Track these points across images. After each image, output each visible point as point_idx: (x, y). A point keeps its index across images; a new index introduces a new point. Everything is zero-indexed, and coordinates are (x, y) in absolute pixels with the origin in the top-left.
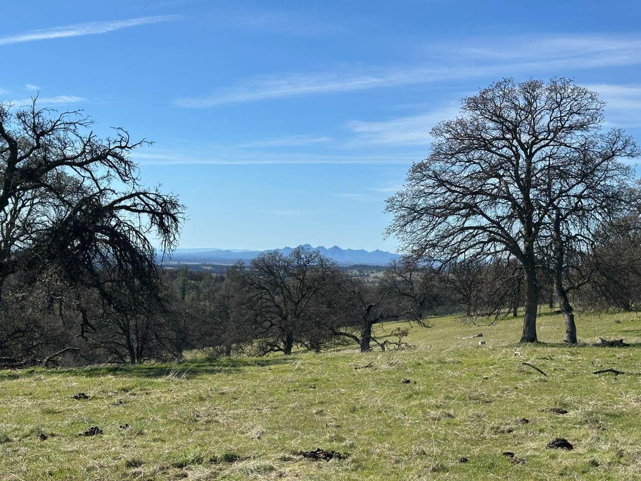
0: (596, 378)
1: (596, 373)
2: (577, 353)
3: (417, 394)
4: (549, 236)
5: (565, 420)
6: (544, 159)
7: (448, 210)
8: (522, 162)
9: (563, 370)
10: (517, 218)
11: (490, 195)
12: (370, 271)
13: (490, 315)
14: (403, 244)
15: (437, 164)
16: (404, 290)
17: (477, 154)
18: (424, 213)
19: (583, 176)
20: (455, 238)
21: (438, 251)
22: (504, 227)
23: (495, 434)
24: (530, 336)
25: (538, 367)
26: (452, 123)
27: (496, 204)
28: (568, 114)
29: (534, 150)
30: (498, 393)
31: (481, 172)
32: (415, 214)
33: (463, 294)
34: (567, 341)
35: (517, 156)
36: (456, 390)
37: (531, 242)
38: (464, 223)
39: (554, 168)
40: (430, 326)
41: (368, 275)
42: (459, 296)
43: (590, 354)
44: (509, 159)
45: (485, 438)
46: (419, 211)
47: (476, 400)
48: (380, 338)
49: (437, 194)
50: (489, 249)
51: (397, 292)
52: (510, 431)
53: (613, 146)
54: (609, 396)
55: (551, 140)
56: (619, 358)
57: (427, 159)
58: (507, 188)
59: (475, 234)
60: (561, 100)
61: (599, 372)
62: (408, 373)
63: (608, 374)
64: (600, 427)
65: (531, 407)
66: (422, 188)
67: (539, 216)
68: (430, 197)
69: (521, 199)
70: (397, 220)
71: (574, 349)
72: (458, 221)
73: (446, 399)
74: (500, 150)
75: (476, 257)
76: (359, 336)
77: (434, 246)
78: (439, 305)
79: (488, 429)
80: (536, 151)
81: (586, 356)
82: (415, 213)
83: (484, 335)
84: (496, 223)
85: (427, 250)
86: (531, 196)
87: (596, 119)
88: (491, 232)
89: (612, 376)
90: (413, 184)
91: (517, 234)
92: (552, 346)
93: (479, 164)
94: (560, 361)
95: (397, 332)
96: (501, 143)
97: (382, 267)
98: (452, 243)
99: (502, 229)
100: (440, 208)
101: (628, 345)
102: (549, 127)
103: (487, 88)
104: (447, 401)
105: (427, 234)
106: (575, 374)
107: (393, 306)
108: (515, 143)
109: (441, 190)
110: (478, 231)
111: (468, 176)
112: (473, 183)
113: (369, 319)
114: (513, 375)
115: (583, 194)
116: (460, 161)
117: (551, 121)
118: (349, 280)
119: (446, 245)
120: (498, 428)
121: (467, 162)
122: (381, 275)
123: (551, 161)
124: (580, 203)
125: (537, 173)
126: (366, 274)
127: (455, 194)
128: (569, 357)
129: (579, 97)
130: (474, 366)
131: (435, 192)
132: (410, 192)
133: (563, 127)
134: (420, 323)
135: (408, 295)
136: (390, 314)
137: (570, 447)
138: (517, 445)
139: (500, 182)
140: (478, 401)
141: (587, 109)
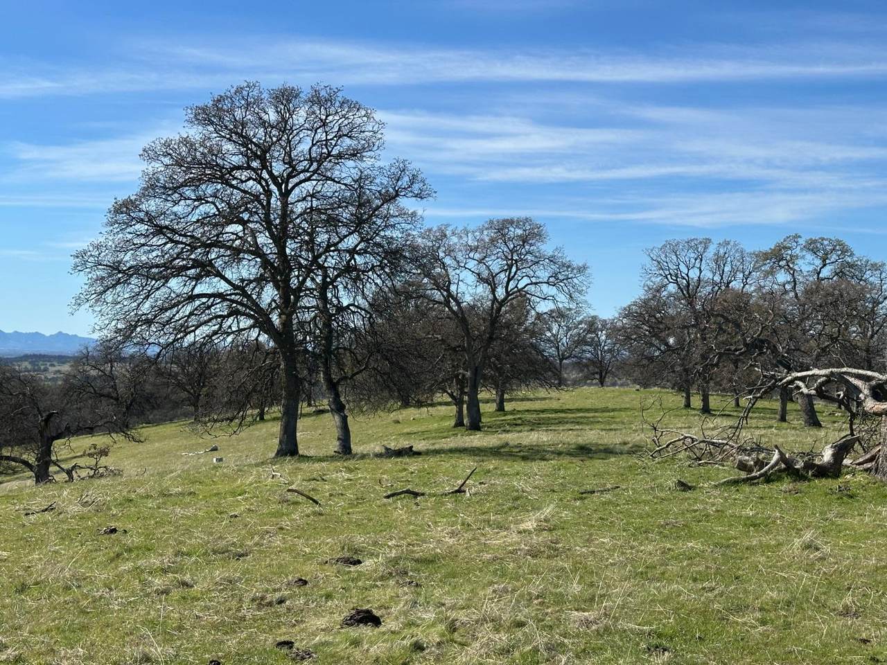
0: (390, 504)
1: (388, 497)
2: (356, 469)
3: (130, 550)
4: (312, 307)
5: (360, 574)
6: (304, 199)
7: (168, 270)
8: (275, 202)
9: (342, 495)
10: (269, 282)
11: (230, 248)
12: (48, 364)
13: (231, 421)
14: (101, 321)
15: (152, 202)
16: (102, 388)
17: (209, 189)
18: (133, 274)
19: (358, 223)
20: (181, 311)
21: (155, 330)
22: (251, 294)
23: (259, 609)
24: (289, 448)
25: (307, 493)
26: (173, 142)
27: (240, 260)
28: (335, 136)
29: (290, 186)
30: (257, 538)
31: (216, 215)
32: (120, 275)
33: (188, 391)
34: (339, 452)
35: (268, 193)
36: (190, 539)
37: (289, 316)
38: (192, 290)
39: (319, 211)
40: (142, 439)
41: (46, 370)
42: (184, 395)
43: (374, 470)
44: (257, 198)
45: (243, 619)
46: (126, 270)
47: (223, 553)
48: (66, 460)
49: (152, 246)
50: (230, 327)
51: (91, 392)
52: (281, 602)
53: (396, 183)
54: (413, 531)
55: (315, 172)
56: (412, 473)
57: (136, 195)
58: (255, 238)
59: (210, 304)
60: (327, 116)
61: (393, 495)
62: (113, 515)
63: (404, 497)
64: (412, 582)
65: (308, 558)
66: (130, 236)
67: (298, 279)
68: (142, 250)
69: (275, 254)
70: (92, 285)
71: (351, 463)
72: (185, 285)
73: (176, 555)
74: (244, 184)
75: (211, 337)
76: (32, 459)
77: (149, 322)
78: (153, 408)
79: (247, 600)
80: (293, 188)
81: (368, 473)
82: (118, 274)
83: (219, 448)
84: (240, 288)
85: (138, 329)
86: (288, 251)
87: (374, 145)
88: (233, 301)
89: (409, 500)
90: (115, 231)
91: (270, 304)
92: (320, 460)
93: (213, 203)
94: (335, 482)
95: (93, 450)
96: (244, 175)
97: (69, 357)
98: (177, 317)
99: (249, 297)
100: (157, 266)
101: (419, 454)
102: (310, 154)
103: (223, 95)
104: (179, 559)
105: (139, 305)
106: (360, 500)
107: (86, 413)
108: (265, 175)
109: (158, 241)
110: (214, 300)
111: (198, 221)
112: (205, 231)
113: (47, 434)
114: (274, 507)
115: (358, 249)
116: (186, 199)
117: (313, 145)
118: (15, 376)
119: (167, 321)
120: (262, 598)
121: (195, 200)
122: (66, 368)
123: (314, 202)
124: (353, 261)
125: (296, 218)
126: (42, 367)
127: (179, 246)
128: (347, 476)
129: (350, 114)
130: (214, 498)
131: (149, 243)
132: (110, 243)
133: (329, 154)
134: (127, 436)
135: (109, 396)
136: (80, 425)
137: (376, 621)
138: (295, 625)
139: (244, 230)
140: (227, 554)
141: (361, 132)
